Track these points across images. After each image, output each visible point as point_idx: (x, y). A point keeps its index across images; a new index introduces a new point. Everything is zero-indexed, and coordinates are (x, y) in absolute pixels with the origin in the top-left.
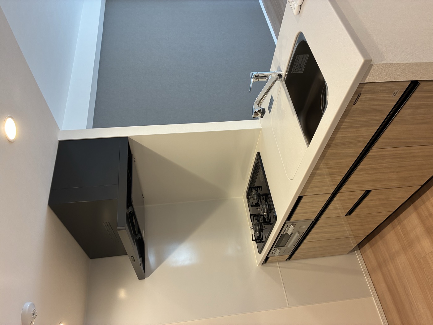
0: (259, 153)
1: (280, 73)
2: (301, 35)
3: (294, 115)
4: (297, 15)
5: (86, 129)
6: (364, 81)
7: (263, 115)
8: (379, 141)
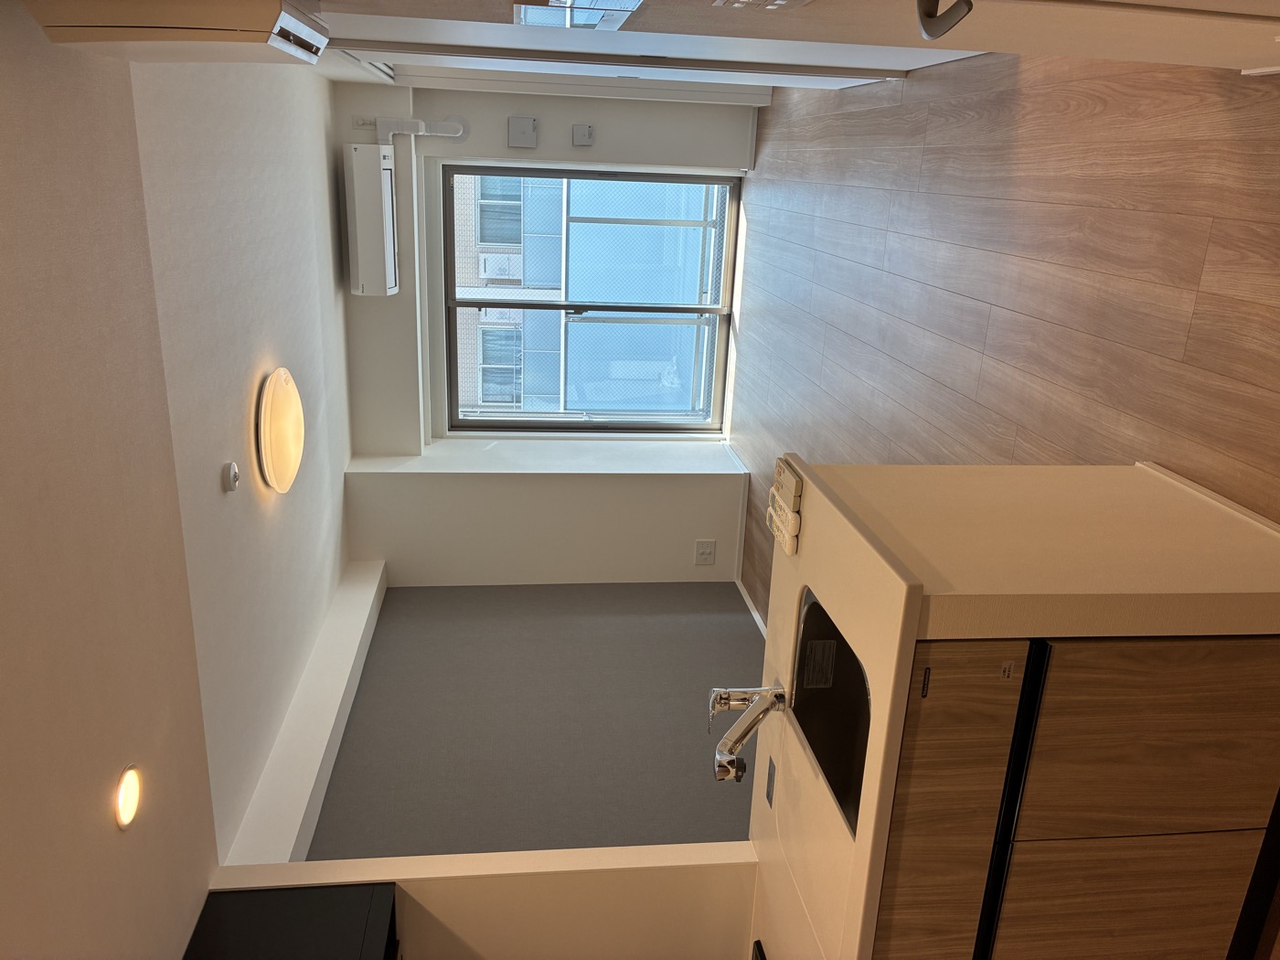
0: (758, 945)
1: (780, 691)
2: (807, 594)
3: (817, 777)
4: (793, 555)
5: (287, 861)
6: (926, 635)
7: (740, 773)
8: (1023, 813)
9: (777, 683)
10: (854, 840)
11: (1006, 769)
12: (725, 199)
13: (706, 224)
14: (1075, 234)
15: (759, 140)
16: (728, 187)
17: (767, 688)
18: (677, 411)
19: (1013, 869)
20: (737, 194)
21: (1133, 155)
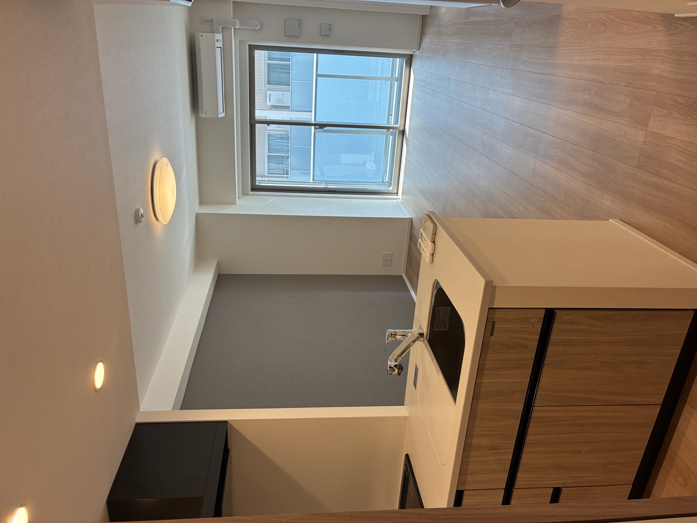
0: (407, 456)
1: (422, 331)
2: (437, 284)
3: (439, 374)
4: (430, 264)
5: (171, 410)
6: (493, 305)
7: (400, 371)
8: (539, 393)
9: (420, 327)
10: (455, 404)
11: (531, 371)
12: (403, 67)
13: (392, 79)
14: (586, 96)
15: (422, 34)
16: (405, 60)
17: (415, 330)
18: (374, 183)
19: (532, 420)
20: (409, 63)
21: (618, 55)
